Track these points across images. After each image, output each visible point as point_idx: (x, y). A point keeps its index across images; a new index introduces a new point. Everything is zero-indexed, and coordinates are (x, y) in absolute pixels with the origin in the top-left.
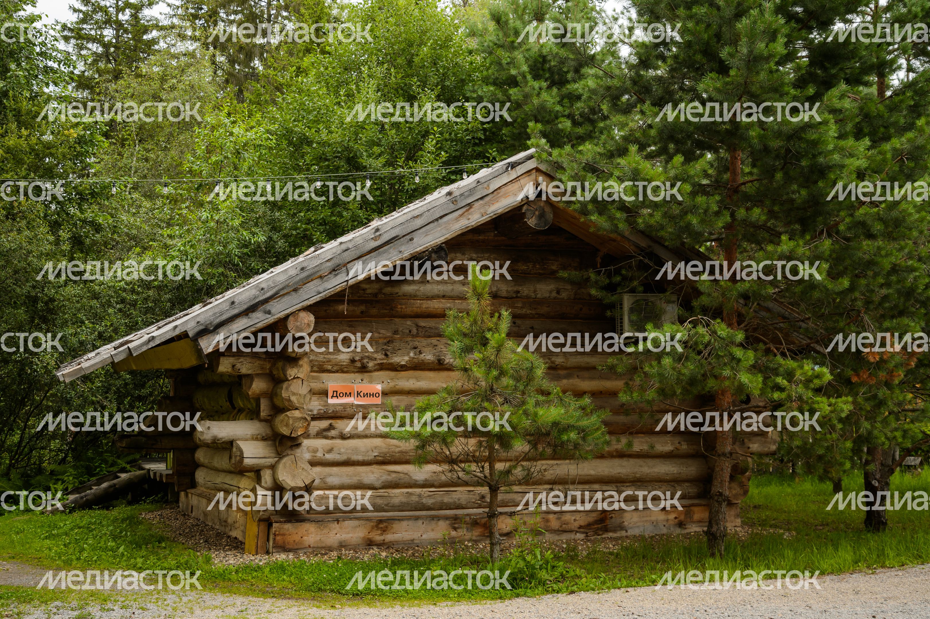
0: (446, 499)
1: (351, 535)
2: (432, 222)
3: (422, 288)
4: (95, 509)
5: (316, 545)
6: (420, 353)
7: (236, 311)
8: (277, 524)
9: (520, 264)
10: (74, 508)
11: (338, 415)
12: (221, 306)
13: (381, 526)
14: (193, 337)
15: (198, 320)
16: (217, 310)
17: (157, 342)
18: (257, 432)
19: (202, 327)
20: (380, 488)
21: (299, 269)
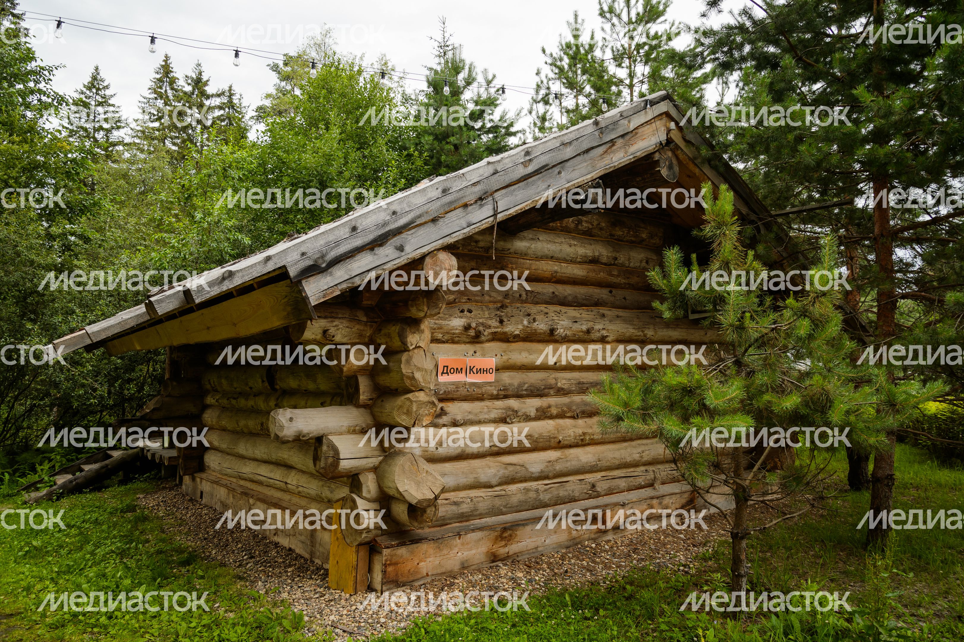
0: (562, 493)
1: (473, 552)
2: (579, 155)
3: (533, 246)
4: (86, 493)
5: (435, 572)
6: (534, 320)
7: (358, 242)
8: (389, 551)
9: (617, 229)
10: (62, 493)
11: (450, 396)
12: (336, 232)
13: (505, 535)
14: (296, 277)
15: (303, 249)
16: (331, 238)
17: (237, 281)
18: (356, 423)
19: (309, 263)
20: (496, 486)
21: (440, 190)
